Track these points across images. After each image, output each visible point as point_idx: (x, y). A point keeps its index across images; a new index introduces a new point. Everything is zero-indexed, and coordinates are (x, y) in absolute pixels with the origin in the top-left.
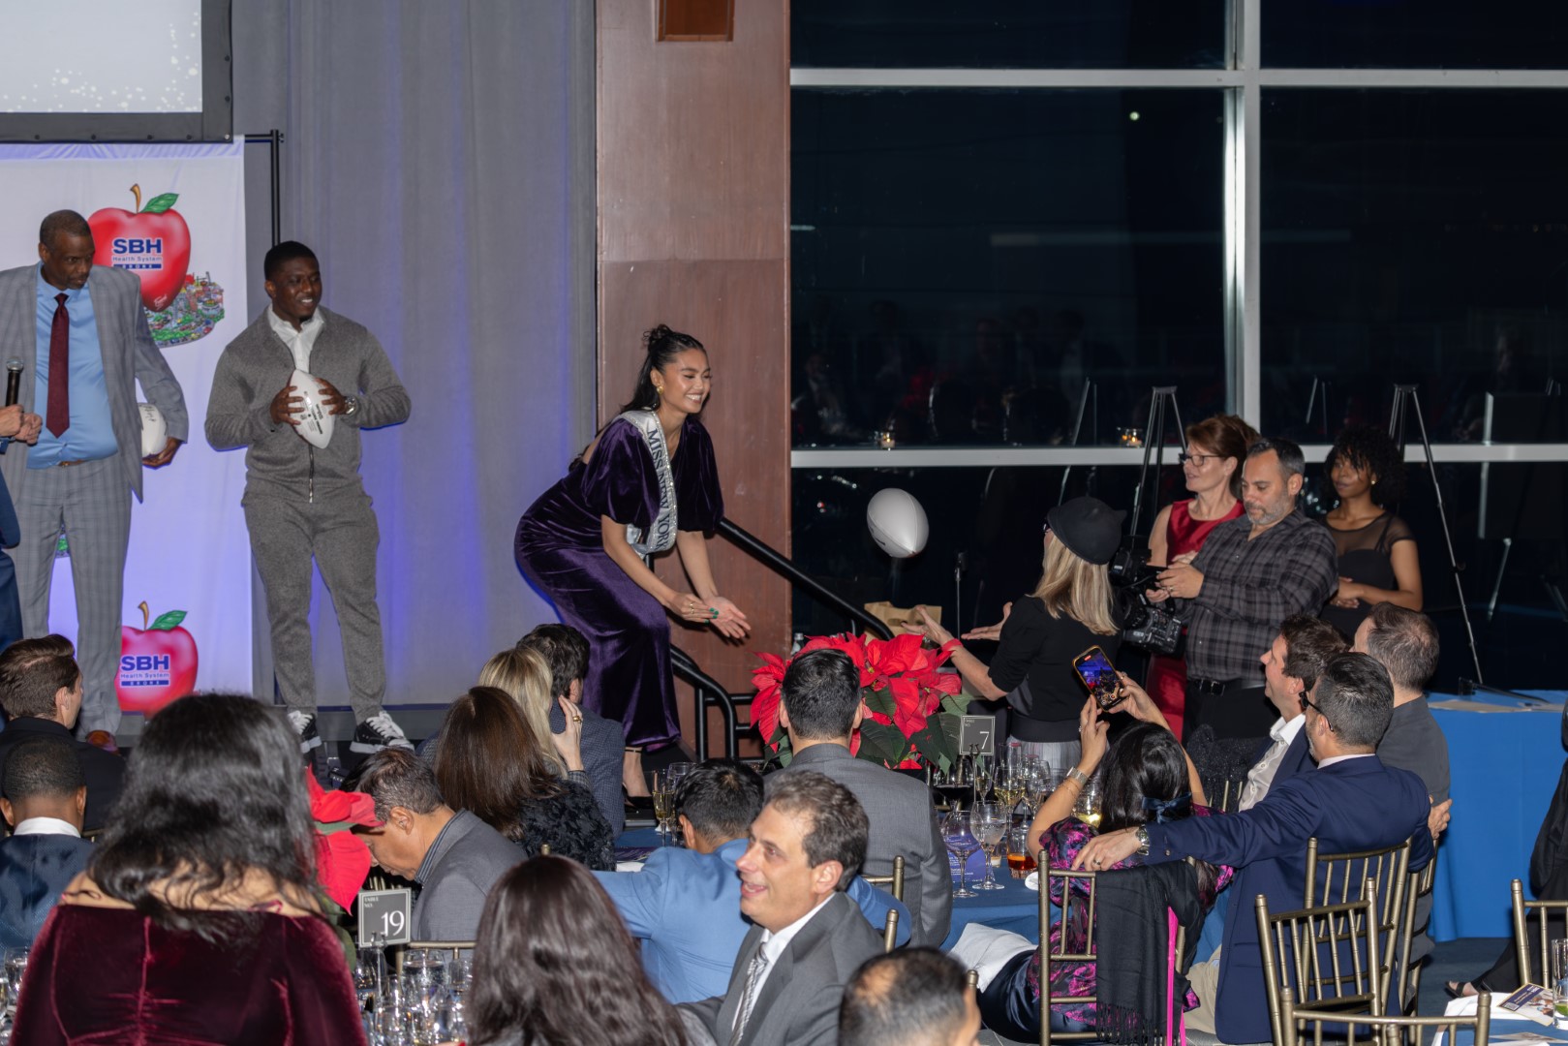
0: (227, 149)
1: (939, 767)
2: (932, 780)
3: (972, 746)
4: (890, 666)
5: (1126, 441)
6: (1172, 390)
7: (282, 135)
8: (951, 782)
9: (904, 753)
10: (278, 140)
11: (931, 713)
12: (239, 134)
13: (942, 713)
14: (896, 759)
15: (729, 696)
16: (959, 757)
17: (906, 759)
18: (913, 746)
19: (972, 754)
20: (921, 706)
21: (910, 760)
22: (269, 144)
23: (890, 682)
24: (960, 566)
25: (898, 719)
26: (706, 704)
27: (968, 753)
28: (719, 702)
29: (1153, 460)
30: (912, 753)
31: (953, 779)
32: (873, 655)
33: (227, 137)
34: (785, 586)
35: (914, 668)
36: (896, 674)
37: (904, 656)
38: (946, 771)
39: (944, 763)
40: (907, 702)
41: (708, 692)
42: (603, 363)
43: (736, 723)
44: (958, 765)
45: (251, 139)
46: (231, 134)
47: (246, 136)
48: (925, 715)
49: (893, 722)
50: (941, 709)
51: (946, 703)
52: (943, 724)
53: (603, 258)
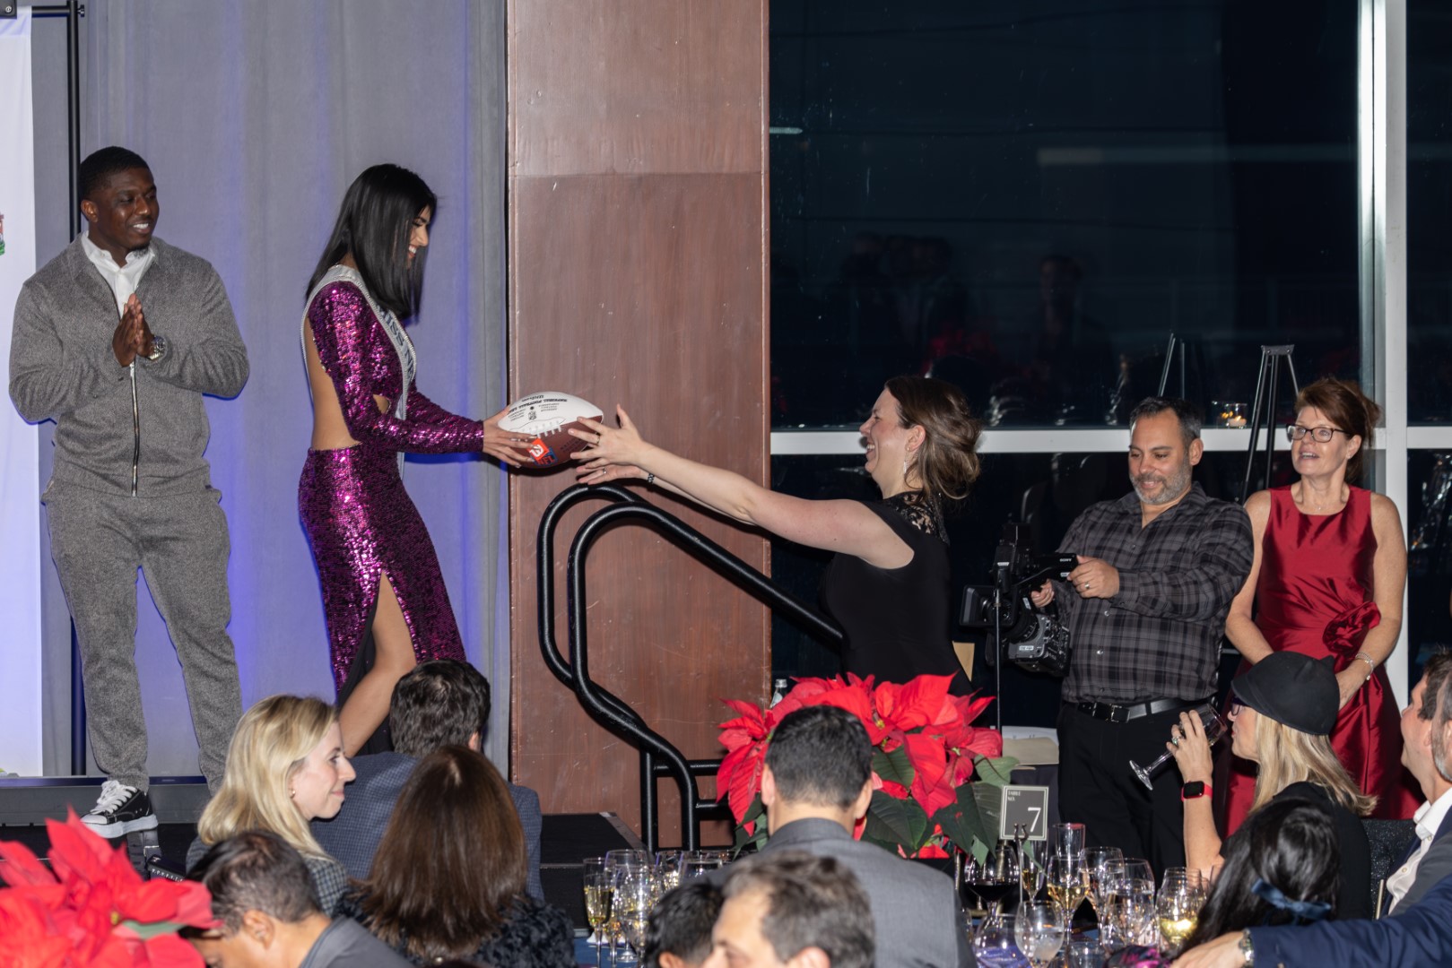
0: (7, 27)
1: (972, 857)
2: (963, 875)
3: (1017, 827)
4: (906, 718)
5: (1226, 420)
6: (1288, 350)
7: (82, 7)
8: (988, 877)
9: (926, 837)
10: (76, 13)
11: (961, 782)
12: (24, 5)
13: (977, 783)
14: (915, 844)
15: (687, 763)
16: (1000, 842)
17: (928, 844)
18: (938, 827)
19: (1017, 838)
20: (949, 772)
21: (933, 847)
22: (64, 20)
23: (905, 739)
24: (1000, 586)
25: (917, 790)
26: (656, 774)
27: (1012, 837)
28: (674, 772)
29: (1262, 445)
30: (936, 837)
31: (991, 873)
32: (882, 703)
33: (8, 9)
34: (762, 614)
35: (939, 721)
36: (916, 729)
37: (925, 704)
38: (982, 862)
39: (980, 851)
40: (929, 767)
41: (659, 757)
42: (516, 313)
43: (696, 799)
44: (998, 853)
45: (40, 13)
46: (14, 6)
47: (34, 8)
48: (953, 785)
49: (910, 794)
50: (975, 776)
51: (982, 769)
52: (978, 798)
53: (516, 171)
